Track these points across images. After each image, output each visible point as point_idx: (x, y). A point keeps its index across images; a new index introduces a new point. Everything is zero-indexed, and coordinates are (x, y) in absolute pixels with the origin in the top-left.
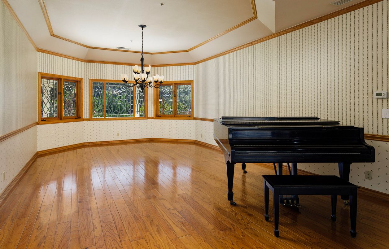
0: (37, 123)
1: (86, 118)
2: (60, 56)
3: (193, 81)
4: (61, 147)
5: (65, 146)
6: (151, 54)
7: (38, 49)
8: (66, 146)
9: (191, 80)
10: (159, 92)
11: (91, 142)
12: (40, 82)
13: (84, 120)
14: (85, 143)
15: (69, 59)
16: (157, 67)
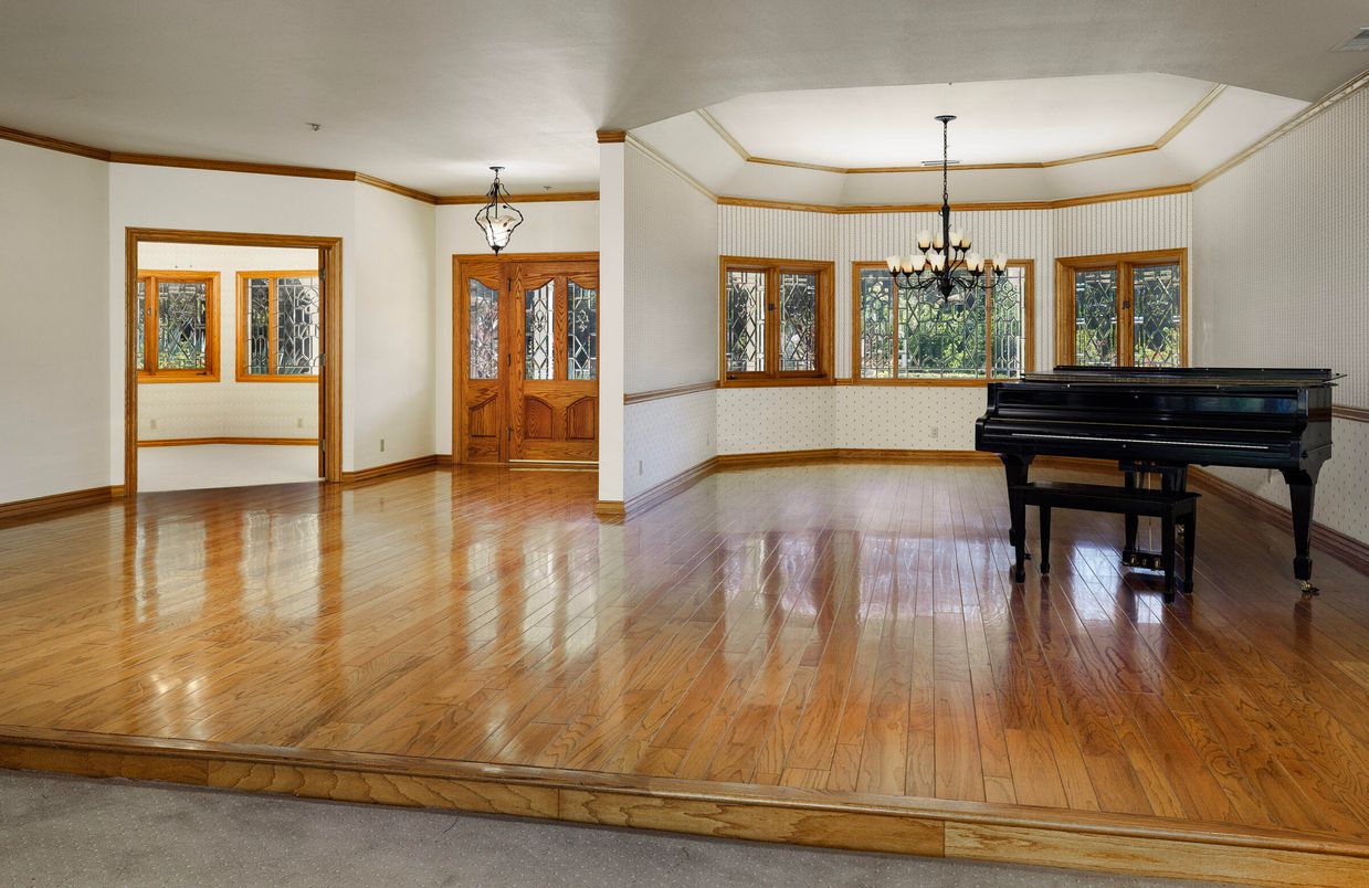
0: (718, 385)
1: (841, 377)
2: (771, 207)
3: (1182, 251)
4: (774, 453)
5: (785, 450)
6: (1040, 165)
7: (720, 198)
8: (787, 452)
9: (1178, 247)
10: (1077, 293)
11: (855, 450)
12: (723, 279)
13: (835, 382)
14: (838, 450)
15: (796, 210)
16: (1067, 206)
